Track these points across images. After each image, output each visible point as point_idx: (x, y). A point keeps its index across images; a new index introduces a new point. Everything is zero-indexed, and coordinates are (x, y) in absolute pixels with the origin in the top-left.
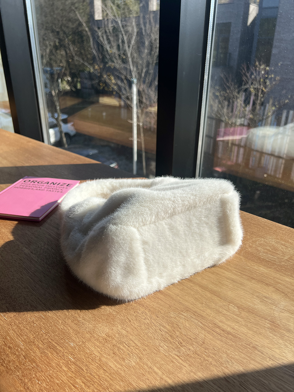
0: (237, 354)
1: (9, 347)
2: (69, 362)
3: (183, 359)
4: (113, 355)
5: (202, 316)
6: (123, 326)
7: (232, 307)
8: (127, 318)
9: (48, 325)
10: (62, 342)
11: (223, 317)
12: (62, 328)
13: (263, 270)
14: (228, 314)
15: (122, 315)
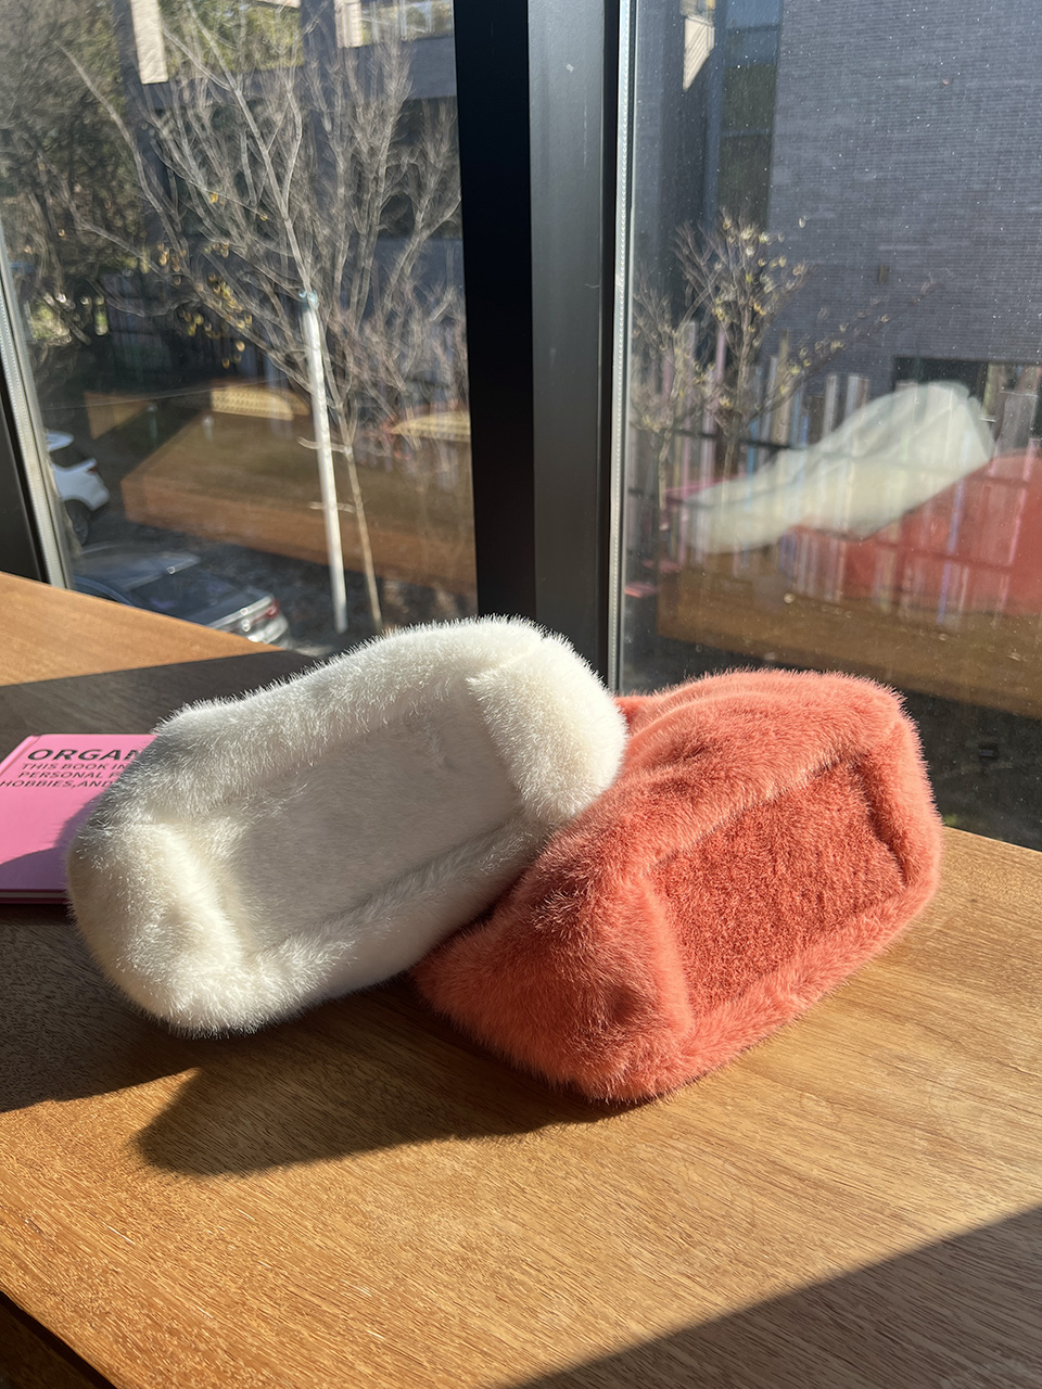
0: (852, 1243)
1: (172, 1332)
2: (372, 1346)
3: (705, 1282)
4: (498, 1304)
5: (732, 1144)
6: (505, 1209)
7: (811, 1103)
8: (513, 1182)
9: (273, 1241)
10: (332, 1288)
11: (791, 1139)
12: (321, 1244)
13: (879, 975)
14: (805, 1125)
15: (494, 1173)
